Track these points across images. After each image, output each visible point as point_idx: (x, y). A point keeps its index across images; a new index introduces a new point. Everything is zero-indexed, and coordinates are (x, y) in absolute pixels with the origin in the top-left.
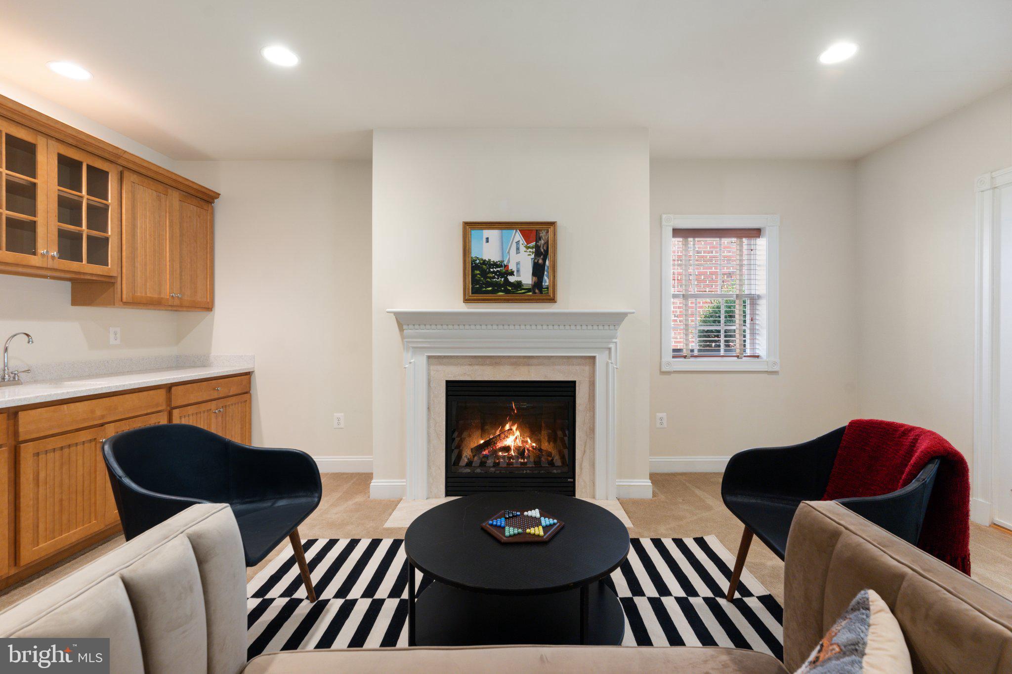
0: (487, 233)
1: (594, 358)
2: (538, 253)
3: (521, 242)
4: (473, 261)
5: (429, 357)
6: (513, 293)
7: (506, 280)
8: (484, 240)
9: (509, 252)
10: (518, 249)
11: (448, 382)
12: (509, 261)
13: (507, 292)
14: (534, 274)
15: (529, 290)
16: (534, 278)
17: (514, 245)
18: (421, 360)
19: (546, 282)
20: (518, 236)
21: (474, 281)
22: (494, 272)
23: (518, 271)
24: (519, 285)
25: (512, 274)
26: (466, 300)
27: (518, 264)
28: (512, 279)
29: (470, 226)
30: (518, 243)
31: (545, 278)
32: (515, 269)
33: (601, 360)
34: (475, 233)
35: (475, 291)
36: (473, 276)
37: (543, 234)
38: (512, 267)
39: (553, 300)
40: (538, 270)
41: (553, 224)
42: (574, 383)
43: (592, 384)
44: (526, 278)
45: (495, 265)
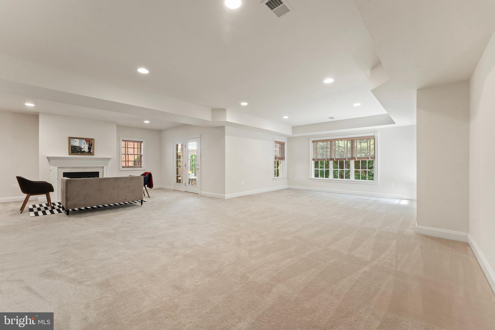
0: (75, 140)
1: (103, 167)
2: (89, 145)
3: (85, 142)
4: (72, 146)
5: (58, 167)
6: (83, 153)
7: (81, 150)
8: (75, 141)
9: (82, 144)
10: (84, 144)
11: (63, 173)
12: (82, 146)
13: (81, 153)
14: (88, 149)
15: (87, 153)
16: (88, 150)
17: (83, 143)
18: (56, 168)
19: (92, 151)
20: (84, 141)
21: (72, 150)
22: (77, 148)
23: (84, 148)
24: (84, 151)
25: (82, 149)
26: (69, 154)
27: (84, 147)
28: (82, 150)
29: (70, 138)
30: (84, 142)
31: (91, 150)
32: (83, 148)
33: (105, 167)
34: (72, 140)
35: (72, 152)
36: (72, 149)
37: (91, 141)
38: (82, 147)
39: (93, 155)
40: (89, 149)
41: (93, 139)
42: (99, 172)
43: (103, 172)
44: (86, 150)
45: (78, 147)
